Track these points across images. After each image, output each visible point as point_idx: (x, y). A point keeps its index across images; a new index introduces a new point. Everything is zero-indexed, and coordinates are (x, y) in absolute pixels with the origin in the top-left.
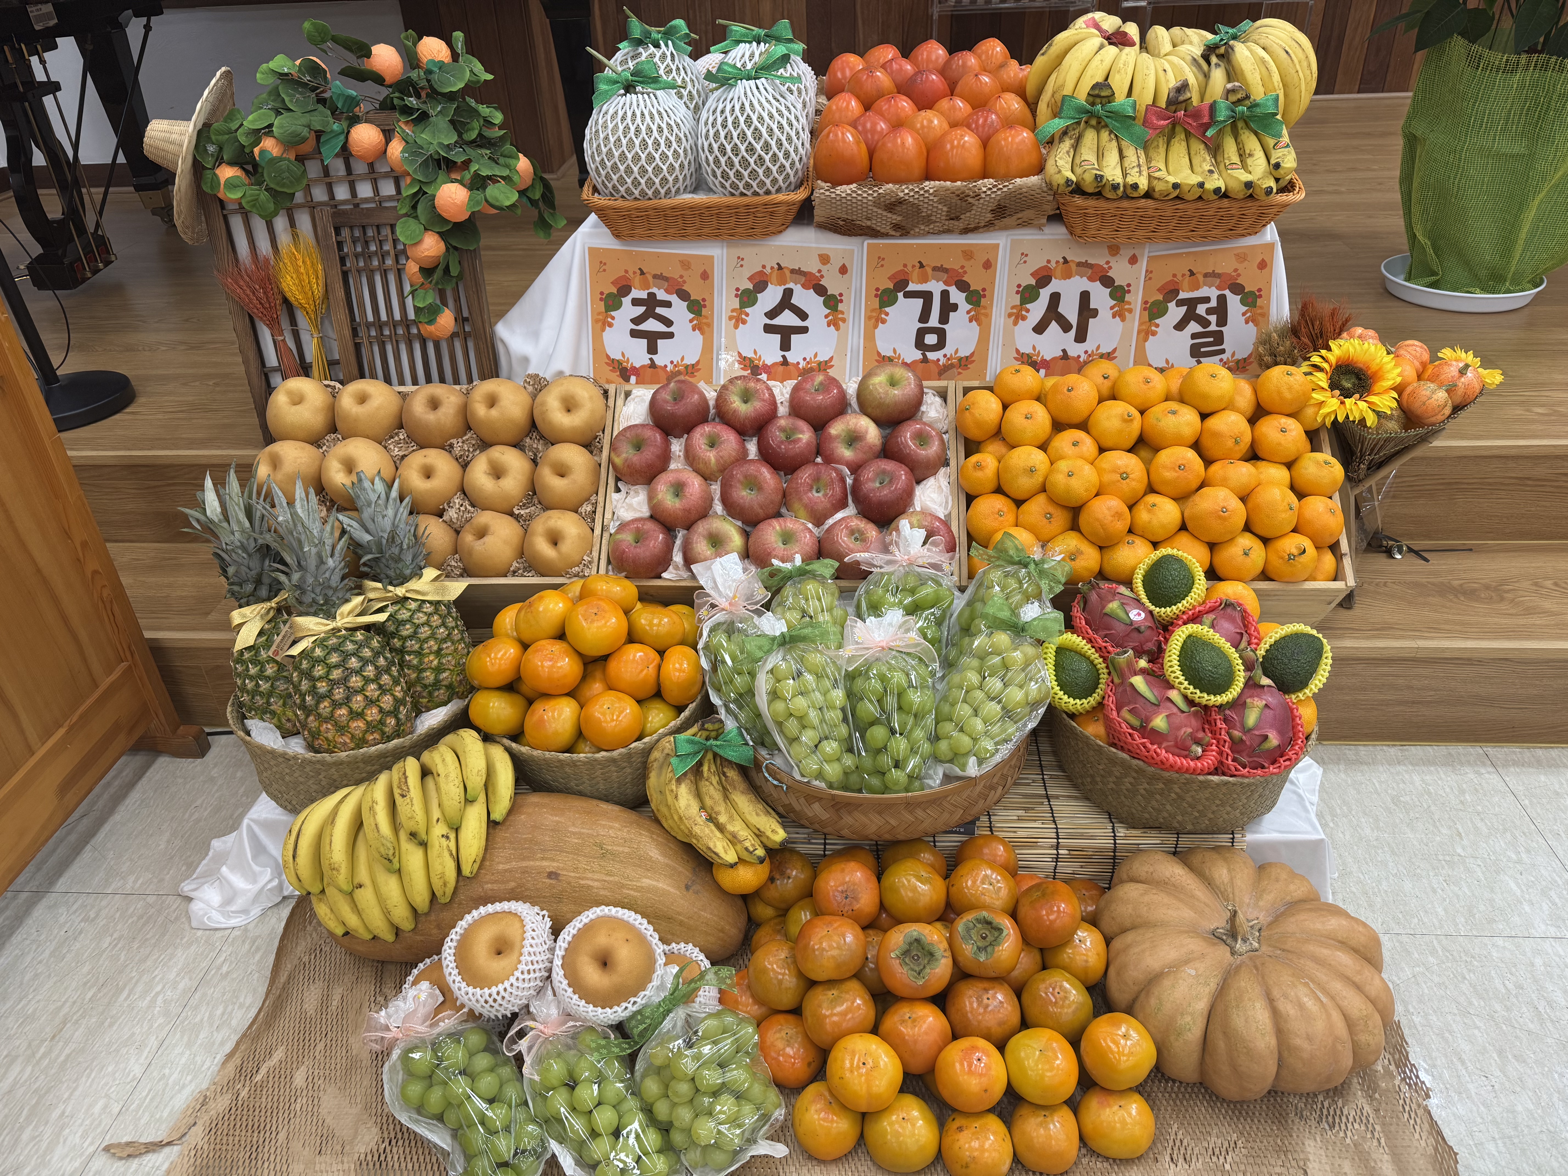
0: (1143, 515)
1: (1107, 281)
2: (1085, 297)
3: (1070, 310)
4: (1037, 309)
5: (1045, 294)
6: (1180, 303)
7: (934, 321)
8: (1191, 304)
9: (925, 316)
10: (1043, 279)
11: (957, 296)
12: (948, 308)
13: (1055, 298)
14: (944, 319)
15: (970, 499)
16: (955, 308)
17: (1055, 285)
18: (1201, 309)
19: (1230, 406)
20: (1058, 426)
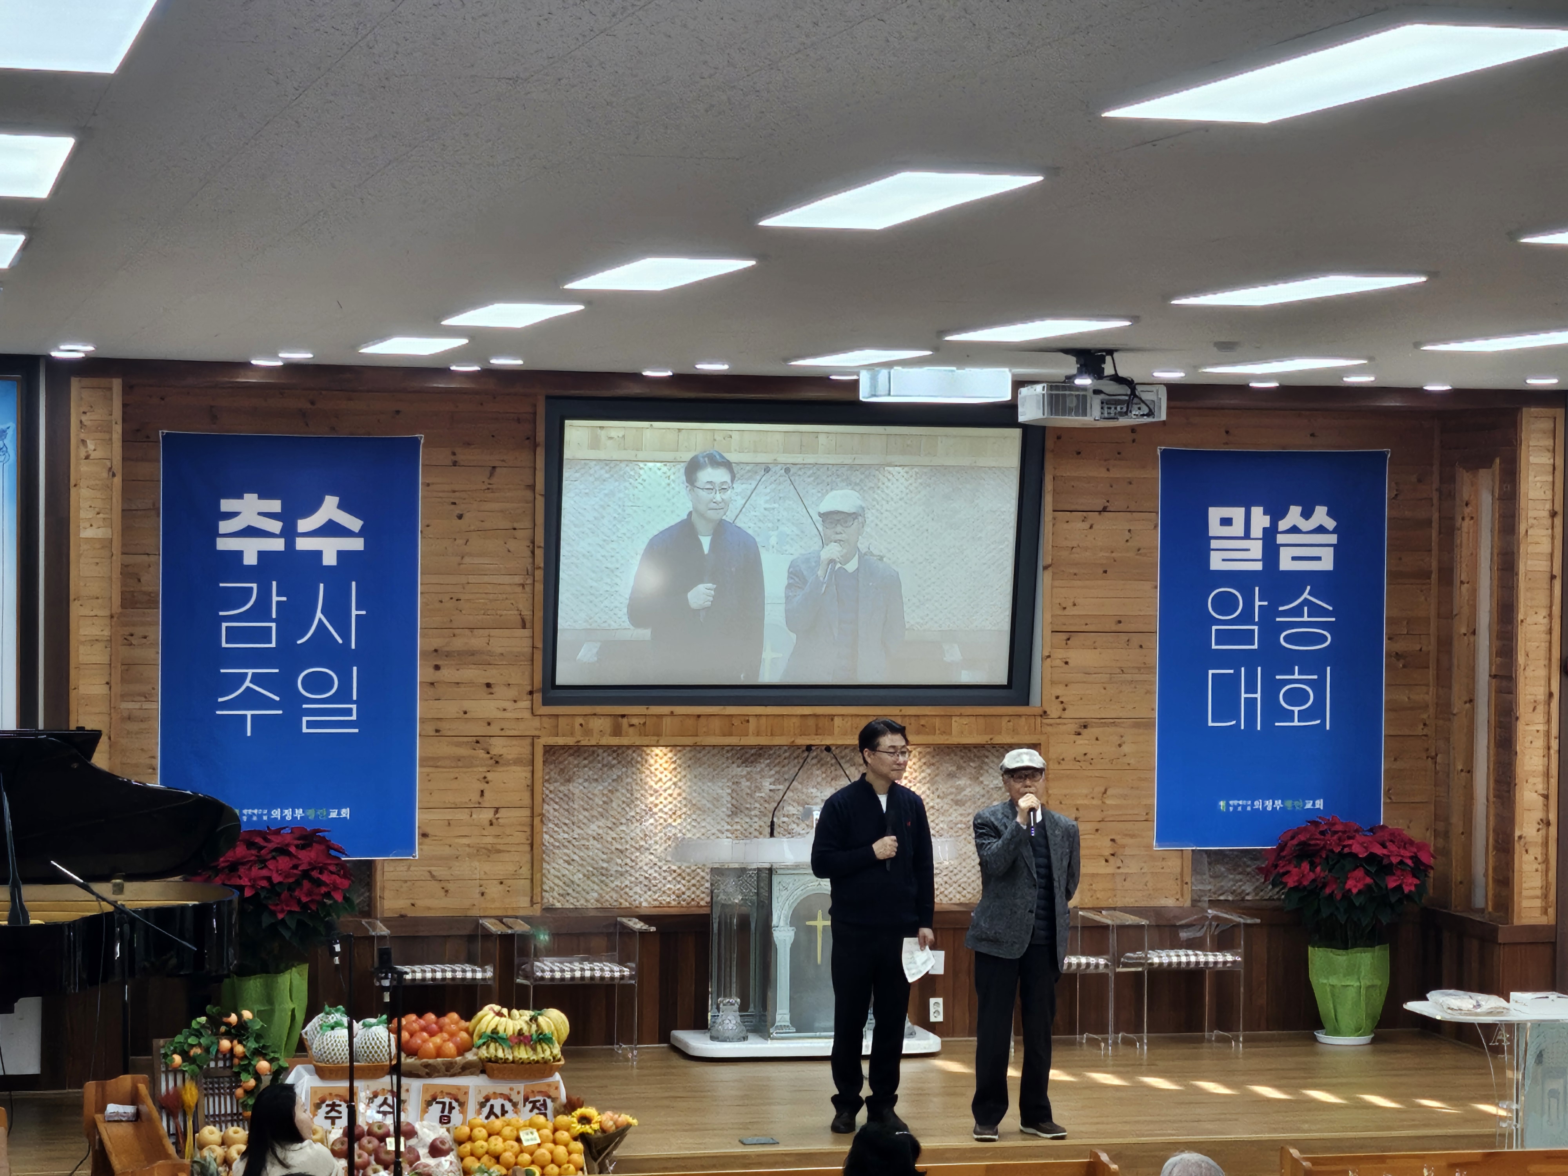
0: (520, 1158)
1: (510, 1100)
2: (503, 1106)
3: (498, 1110)
4: (486, 1110)
5: (488, 1104)
6: (530, 1102)
7: (446, 1113)
8: (534, 1102)
9: (443, 1111)
10: (487, 1099)
11: (455, 1104)
12: (451, 1108)
13: (492, 1106)
14: (450, 1112)
15: (462, 1159)
16: (454, 1108)
17: (492, 1102)
18: (538, 1104)
19: (546, 1128)
20: (490, 1135)
